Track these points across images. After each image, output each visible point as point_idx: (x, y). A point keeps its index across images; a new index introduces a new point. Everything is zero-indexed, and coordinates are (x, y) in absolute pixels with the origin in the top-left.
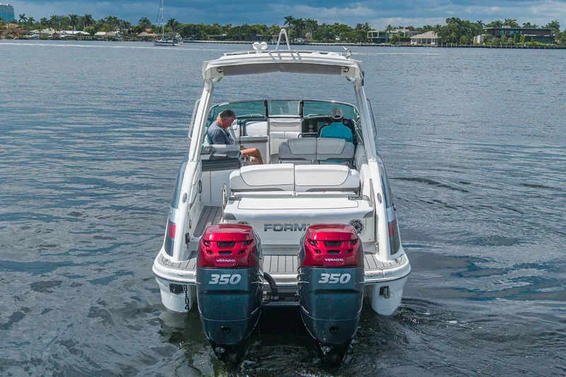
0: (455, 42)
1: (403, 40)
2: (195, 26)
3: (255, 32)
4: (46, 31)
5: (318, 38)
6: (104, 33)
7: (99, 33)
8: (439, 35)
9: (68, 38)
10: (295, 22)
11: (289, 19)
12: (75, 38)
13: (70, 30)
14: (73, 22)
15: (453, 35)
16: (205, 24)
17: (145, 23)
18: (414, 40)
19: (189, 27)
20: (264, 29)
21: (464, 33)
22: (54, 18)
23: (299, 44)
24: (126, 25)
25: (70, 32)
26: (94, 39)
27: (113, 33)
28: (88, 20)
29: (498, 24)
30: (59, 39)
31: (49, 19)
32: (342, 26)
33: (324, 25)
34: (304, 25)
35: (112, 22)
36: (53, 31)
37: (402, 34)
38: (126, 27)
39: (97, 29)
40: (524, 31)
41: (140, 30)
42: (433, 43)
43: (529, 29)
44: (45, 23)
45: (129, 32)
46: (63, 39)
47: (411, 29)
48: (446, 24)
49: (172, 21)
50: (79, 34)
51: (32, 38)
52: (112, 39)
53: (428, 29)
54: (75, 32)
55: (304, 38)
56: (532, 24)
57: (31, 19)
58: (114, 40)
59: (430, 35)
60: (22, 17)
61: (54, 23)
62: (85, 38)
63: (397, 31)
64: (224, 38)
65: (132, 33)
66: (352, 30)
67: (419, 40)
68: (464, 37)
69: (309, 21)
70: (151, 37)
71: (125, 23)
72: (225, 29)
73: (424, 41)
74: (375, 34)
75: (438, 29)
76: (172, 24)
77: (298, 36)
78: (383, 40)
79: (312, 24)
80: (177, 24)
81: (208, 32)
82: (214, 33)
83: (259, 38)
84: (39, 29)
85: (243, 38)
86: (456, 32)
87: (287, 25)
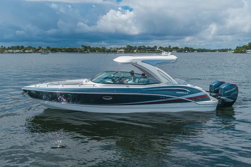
0: (129, 52)
1: (115, 51)
2: (55, 48)
3: (73, 50)
4: (9, 51)
5: (91, 51)
6: (27, 51)
7: (26, 51)
8: (124, 50)
9: (16, 53)
10: (84, 47)
11: (83, 46)
12: (18, 53)
14: (18, 48)
16: (58, 48)
17: (40, 48)
19: (53, 49)
20: (76, 49)
21: (131, 49)
22: (12, 47)
23: (86, 53)
24: (34, 48)
25: (17, 51)
26: (24, 53)
27: (30, 51)
28: (22, 47)
29: (141, 47)
30: (14, 53)
31: (10, 47)
32: (98, 48)
33: (93, 47)
34: (87, 48)
35: (30, 48)
36: (12, 51)
39: (26, 50)
40: (147, 48)
41: (38, 50)
42: (123, 52)
43: (149, 48)
44: (9, 48)
45: (35, 50)
46: (15, 53)
47: (117, 48)
48: (126, 47)
49: (48, 47)
50: (20, 51)
51: (5, 53)
52: (30, 53)
53: (122, 48)
54: (19, 51)
55: (87, 51)
56: (150, 47)
57: (5, 47)
59: (122, 50)
60: (2, 47)
61: (12, 48)
62: (22, 53)
63: (113, 49)
64: (64, 52)
65: (36, 51)
66: (101, 49)
68: (131, 51)
69: (88, 46)
70: (42, 52)
72: (64, 49)
73: (121, 52)
74: (107, 50)
75: (124, 48)
76: (48, 48)
77: (85, 51)
78: (109, 52)
79: (90, 47)
81: (59, 50)
82: (60, 50)
83: (74, 52)
84: (7, 50)
85: (69, 52)
86: (129, 49)
87: (82, 48)
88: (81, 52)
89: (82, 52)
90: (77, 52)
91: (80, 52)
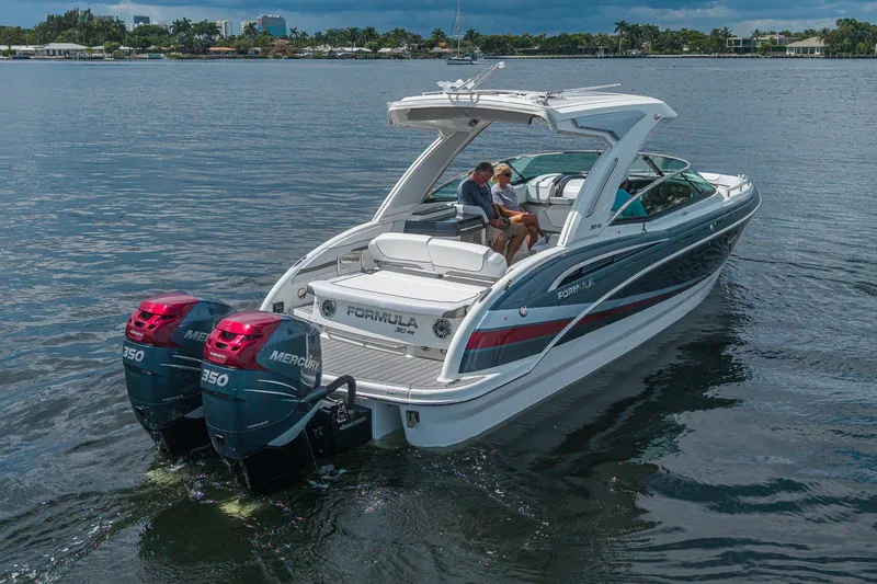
0: (848, 51)
1: (775, 49)
2: (499, 38)
3: (576, 42)
4: (321, 48)
5: (658, 48)
6: (389, 50)
7: (383, 50)
8: (825, 43)
9: (346, 56)
10: (628, 29)
11: (622, 25)
12: (353, 56)
13: (349, 46)
14: (352, 36)
15: (846, 41)
16: (513, 35)
17: (439, 36)
18: (791, 49)
19: (492, 38)
20: (588, 38)
21: (861, 39)
22: (331, 32)
23: (634, 57)
24: (416, 38)
25: (350, 49)
26: (376, 58)
27: (400, 50)
28: (370, 34)
30: (336, 58)
31: (325, 33)
32: (692, 32)
33: (667, 31)
34: (640, 32)
35: (399, 36)
36: (329, 48)
37: (774, 42)
38: (416, 42)
39: (381, 45)
41: (432, 45)
42: (817, 53)
44: (320, 39)
45: (419, 47)
46: (341, 57)
47: (787, 34)
48: (836, 28)
49: (472, 32)
50: (358, 52)
51: (304, 57)
52: (399, 57)
53: (810, 34)
54: (355, 49)
55: (640, 48)
57: (304, 34)
58: (402, 58)
59: (813, 42)
60: (293, 31)
61: (331, 38)
62: (366, 56)
63: (768, 38)
64: (536, 52)
65: (422, 48)
66: (705, 37)
67: (798, 50)
68: (861, 45)
69: (648, 27)
70: (445, 53)
71: (414, 37)
72: (537, 41)
73: (805, 50)
74: (737, 42)
75: (824, 34)
76: (472, 36)
77: (633, 47)
78: (747, 50)
79: (652, 32)
80: (477, 35)
81: (516, 45)
82: (523, 46)
83: (580, 52)
84: (313, 45)
85: (560, 52)
86: (850, 38)
87: (618, 33)
88: (613, 51)
89: (616, 50)
90: (594, 51)
91: (606, 51)
